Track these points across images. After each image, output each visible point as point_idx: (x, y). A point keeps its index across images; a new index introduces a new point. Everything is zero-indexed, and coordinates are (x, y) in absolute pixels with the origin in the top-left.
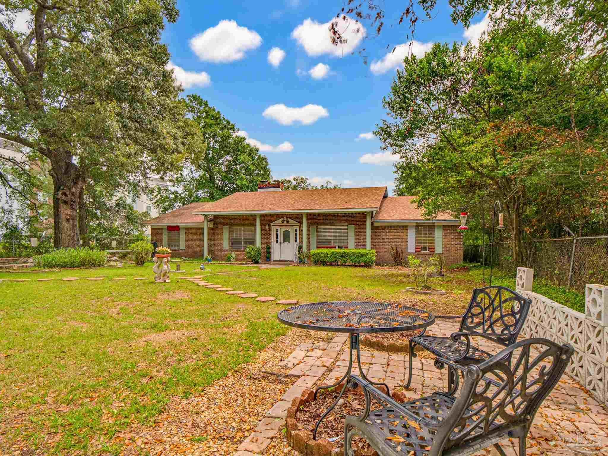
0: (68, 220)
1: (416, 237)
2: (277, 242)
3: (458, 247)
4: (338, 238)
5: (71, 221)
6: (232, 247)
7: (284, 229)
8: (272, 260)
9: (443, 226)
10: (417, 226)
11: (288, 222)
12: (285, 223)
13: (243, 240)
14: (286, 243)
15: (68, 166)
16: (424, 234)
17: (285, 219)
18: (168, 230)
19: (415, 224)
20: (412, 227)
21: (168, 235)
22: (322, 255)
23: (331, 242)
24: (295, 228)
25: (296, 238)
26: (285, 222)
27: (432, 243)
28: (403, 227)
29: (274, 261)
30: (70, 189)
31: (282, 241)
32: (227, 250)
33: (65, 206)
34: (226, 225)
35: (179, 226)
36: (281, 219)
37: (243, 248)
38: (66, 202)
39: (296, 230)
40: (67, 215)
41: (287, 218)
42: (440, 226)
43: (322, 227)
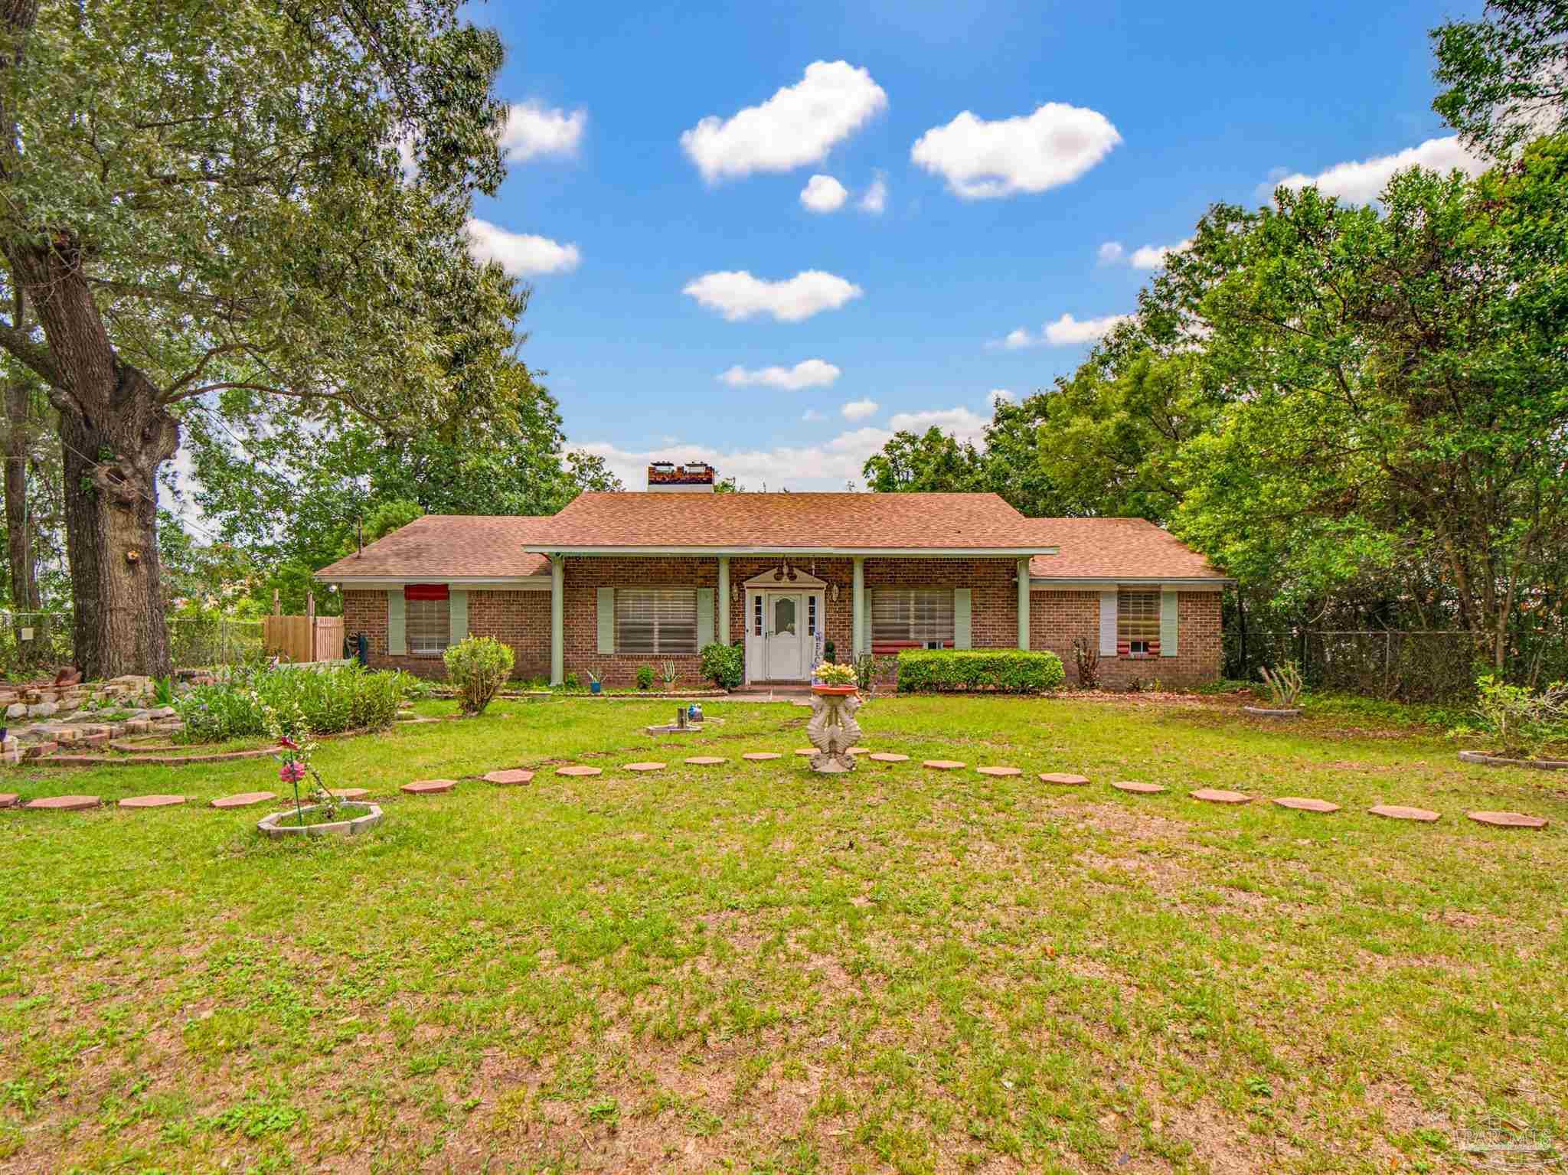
0: (131, 564)
1: (1119, 619)
2: (758, 632)
3: (1211, 640)
4: (926, 621)
5: (143, 569)
6: (622, 645)
7: (777, 596)
8: (748, 682)
9: (1179, 593)
10: (1120, 592)
11: (793, 577)
12: (785, 581)
13: (656, 628)
14: (785, 634)
15: (123, 382)
16: (1134, 612)
17: (785, 570)
18: (408, 597)
19: (1116, 589)
20: (1108, 594)
21: (408, 611)
22: (932, 667)
23: (907, 631)
24: (812, 593)
25: (812, 621)
26: (785, 578)
27: (1151, 633)
28: (1086, 595)
29: (754, 683)
30: (132, 460)
31: (773, 628)
32: (608, 656)
33: (121, 519)
34: (604, 584)
35: (446, 586)
36: (775, 571)
37: (656, 649)
38: (124, 504)
39: (812, 600)
40: (130, 546)
41: (791, 568)
42: (1171, 594)
43: (887, 593)
